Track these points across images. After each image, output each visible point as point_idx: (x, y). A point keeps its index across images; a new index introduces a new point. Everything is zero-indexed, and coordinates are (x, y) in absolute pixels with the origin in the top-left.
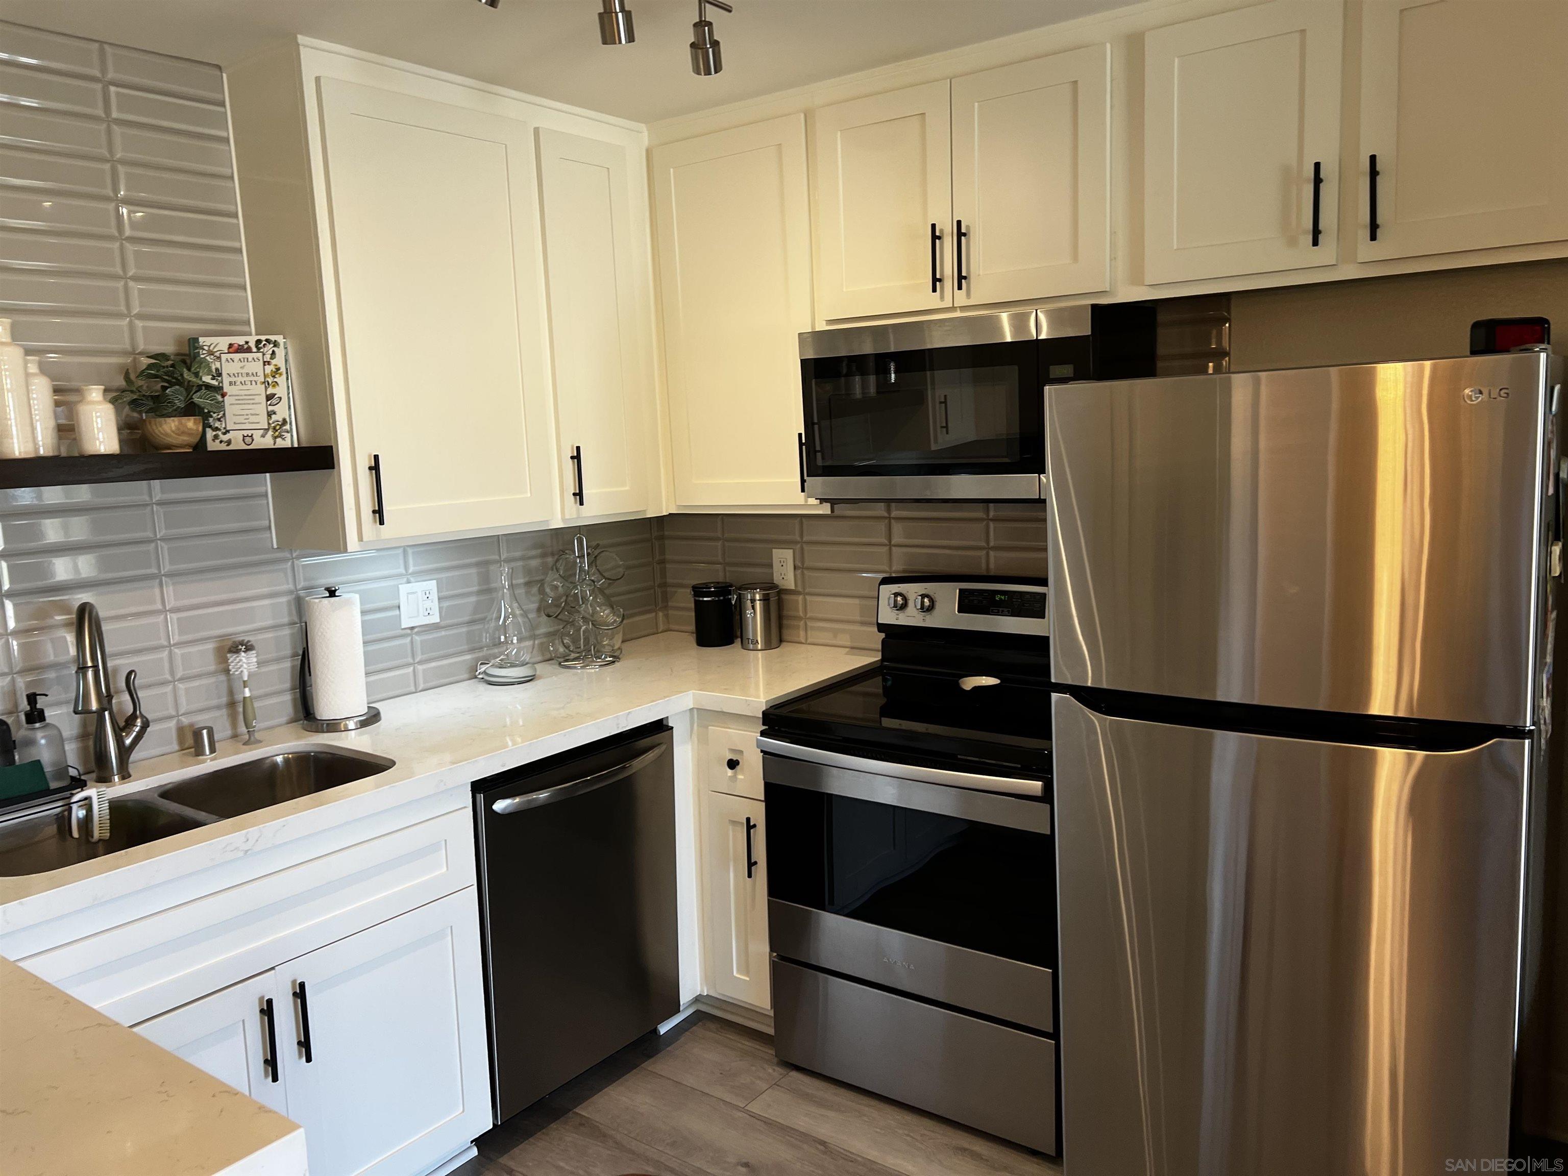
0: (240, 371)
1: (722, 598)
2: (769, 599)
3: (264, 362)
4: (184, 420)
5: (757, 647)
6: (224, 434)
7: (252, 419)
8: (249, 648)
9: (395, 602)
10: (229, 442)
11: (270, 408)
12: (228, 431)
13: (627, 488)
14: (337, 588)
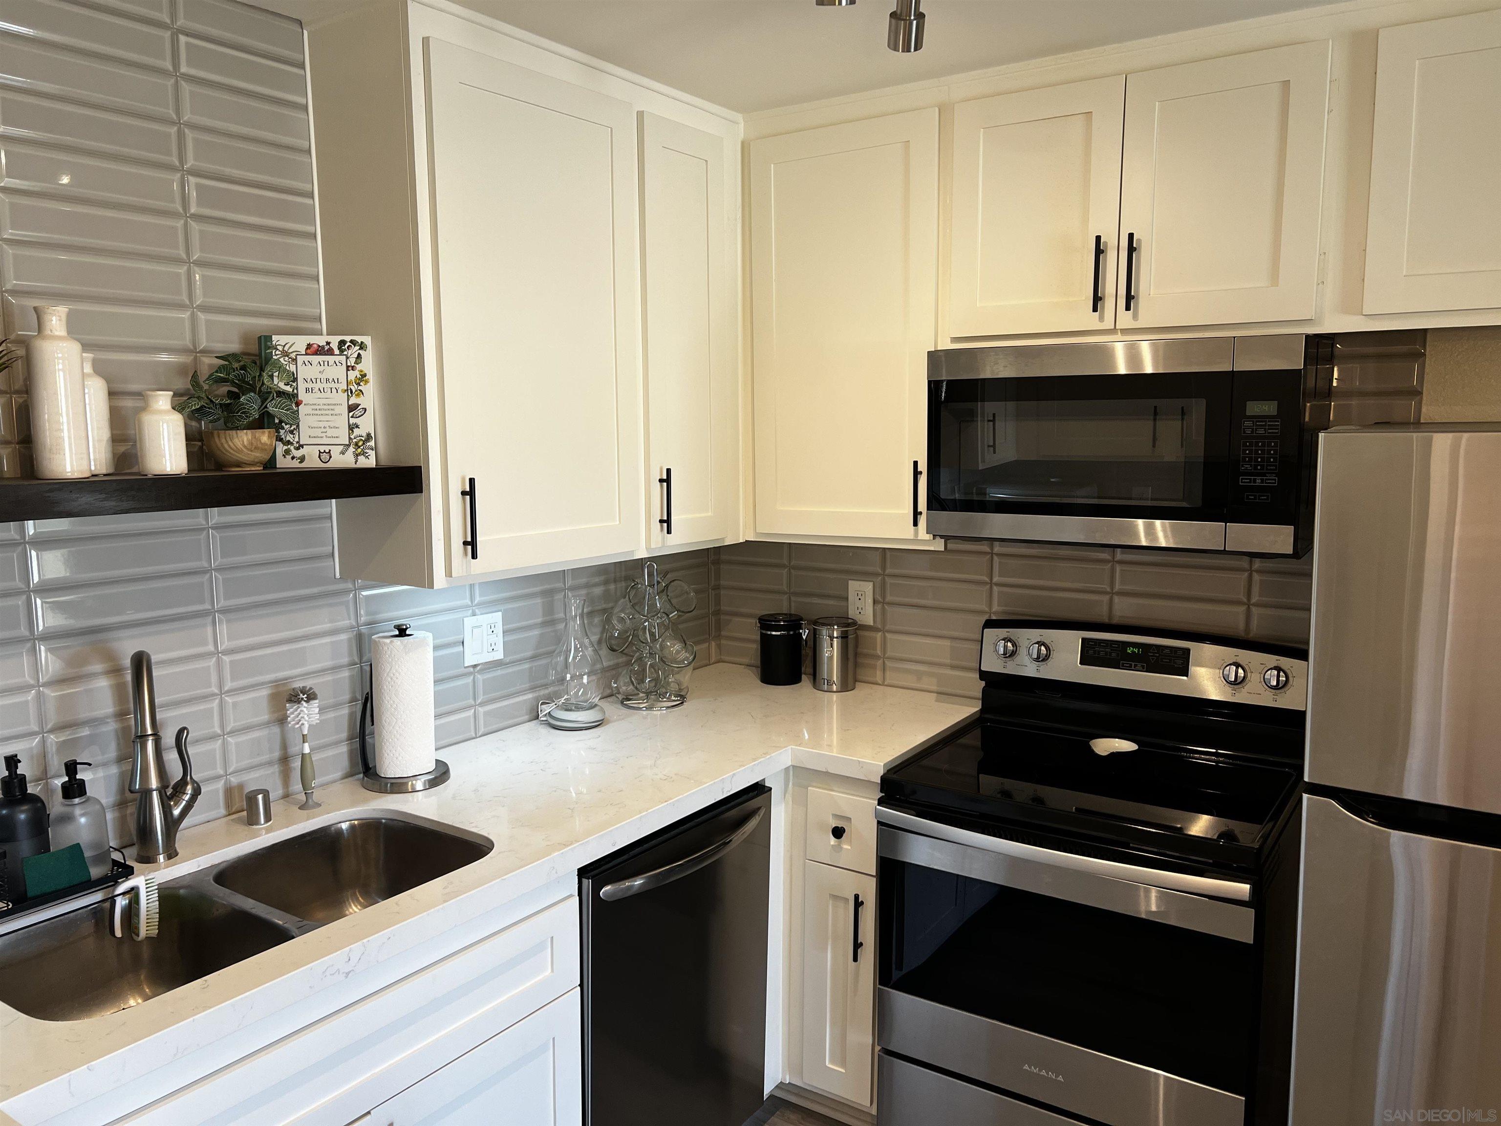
0: (319, 376)
1: (791, 633)
2: (847, 637)
3: (348, 367)
4: (258, 433)
5: (832, 688)
6: (297, 449)
7: (330, 433)
8: (311, 696)
9: (459, 638)
10: (302, 459)
11: (352, 421)
12: (302, 446)
13: (710, 514)
14: (408, 626)
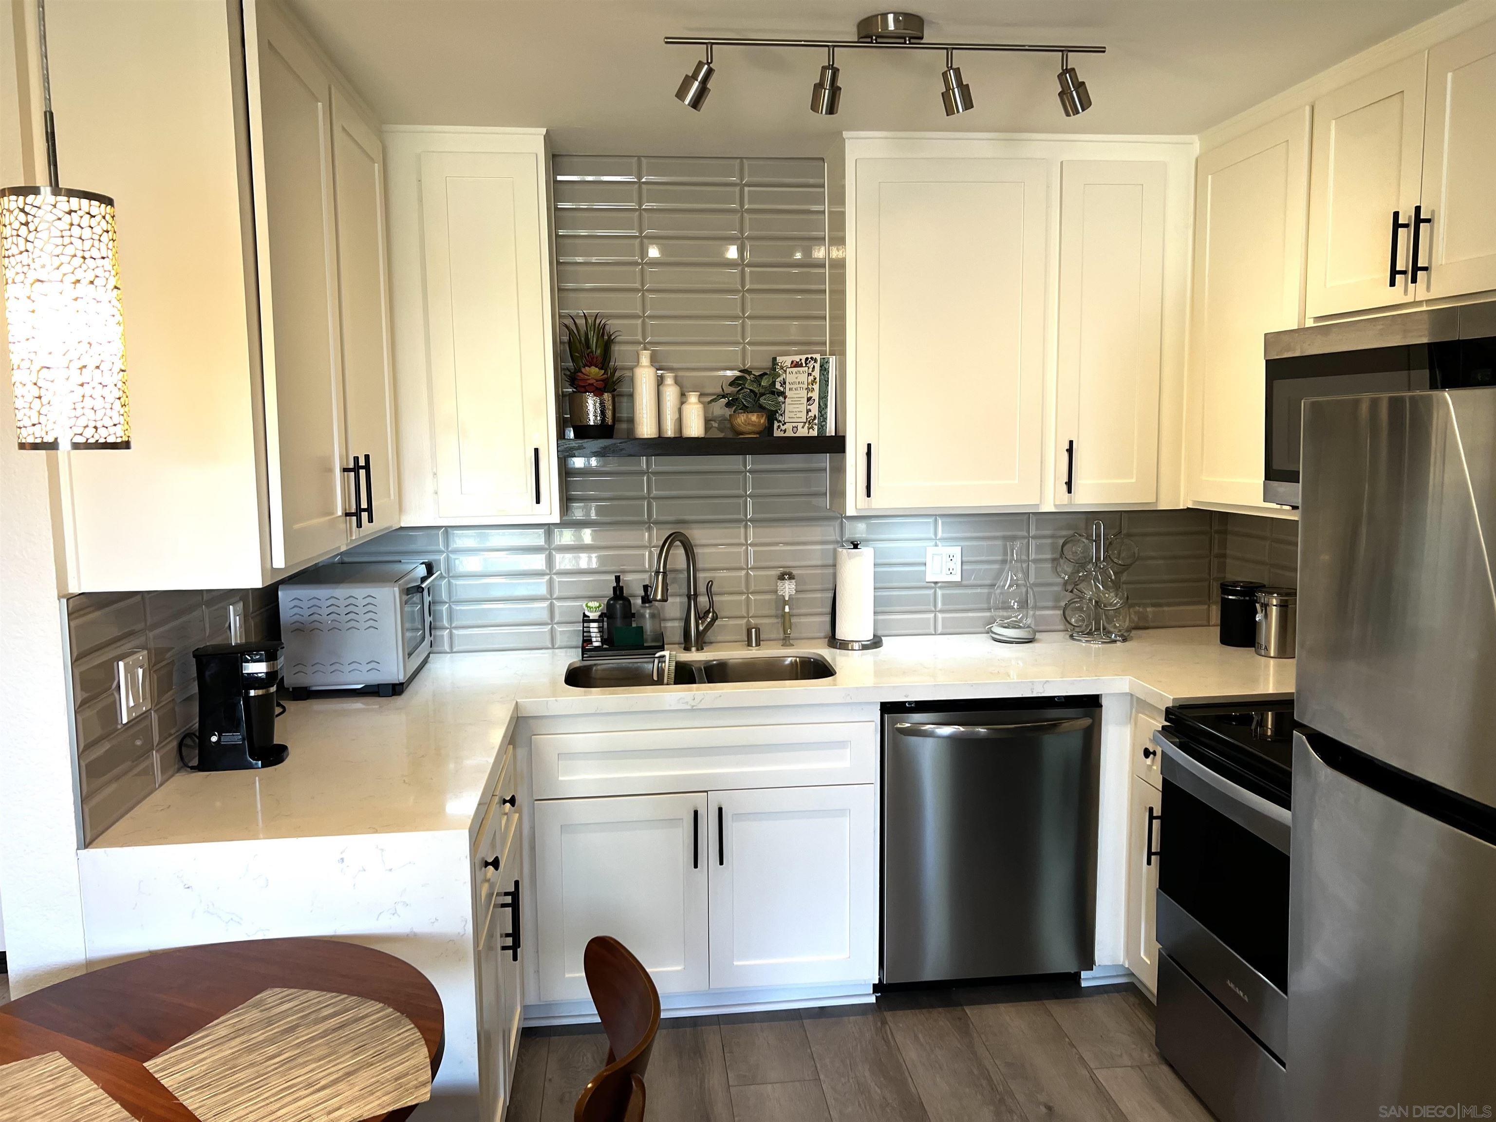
0: (795, 380)
1: (1247, 598)
2: (1287, 606)
3: (808, 374)
4: (750, 415)
5: (1270, 653)
6: (783, 425)
7: (799, 415)
9: (923, 560)
10: (785, 431)
11: (809, 407)
12: (785, 423)
13: (1134, 480)
14: (859, 542)
